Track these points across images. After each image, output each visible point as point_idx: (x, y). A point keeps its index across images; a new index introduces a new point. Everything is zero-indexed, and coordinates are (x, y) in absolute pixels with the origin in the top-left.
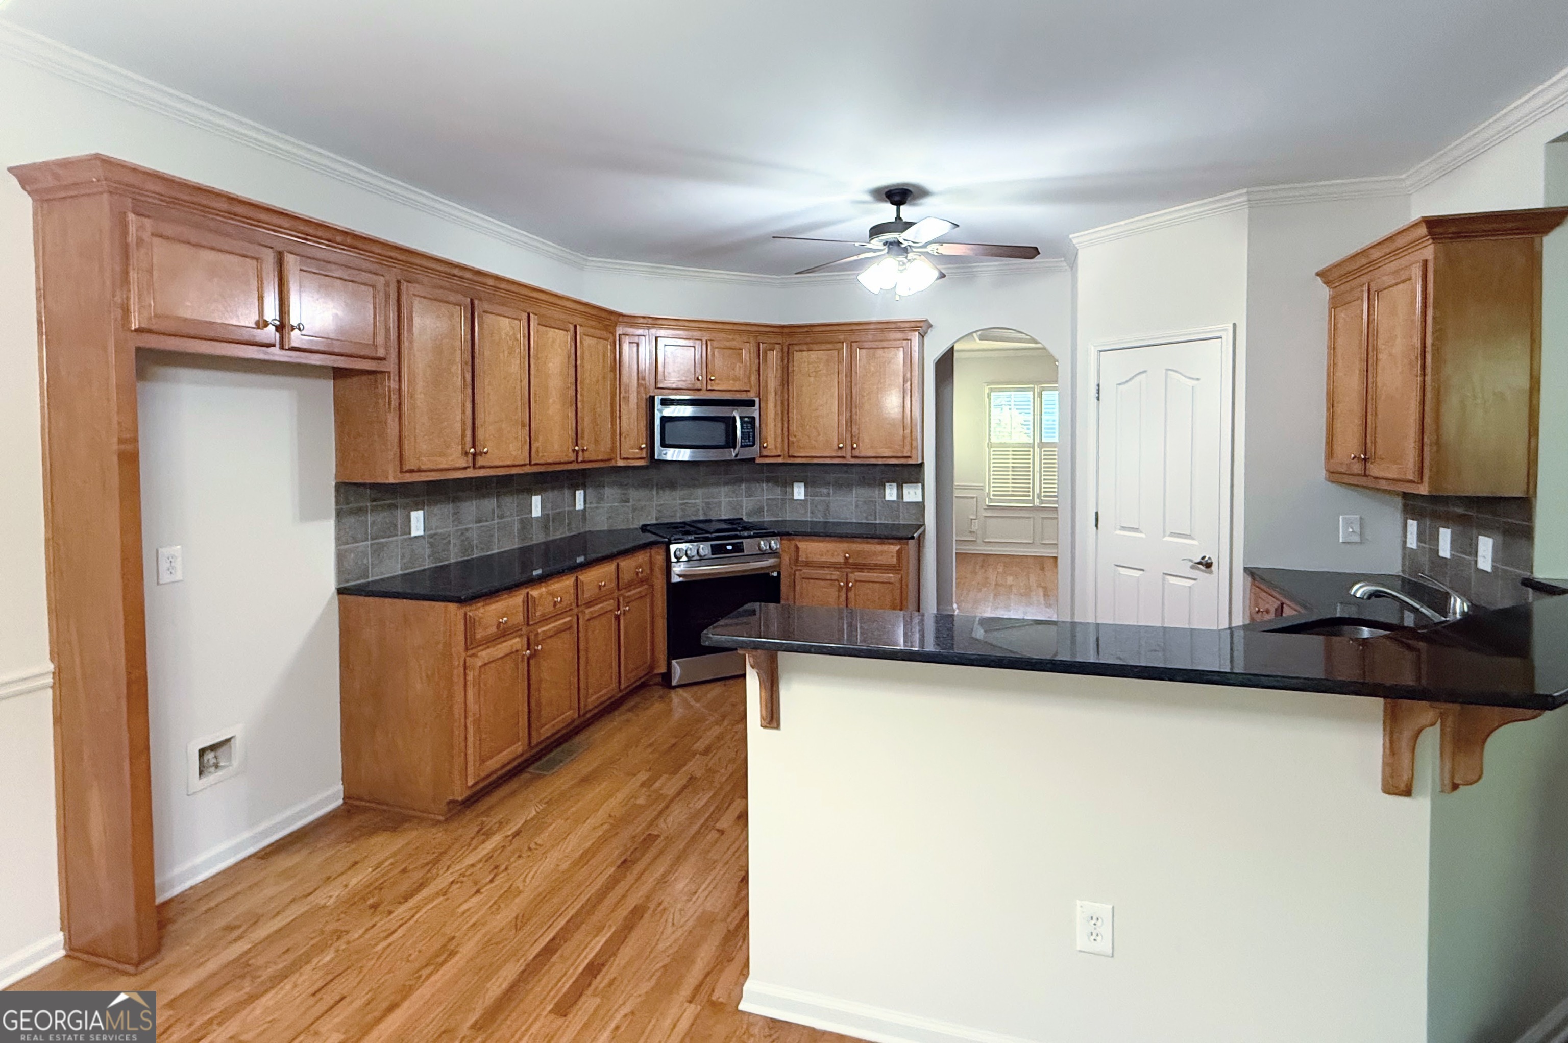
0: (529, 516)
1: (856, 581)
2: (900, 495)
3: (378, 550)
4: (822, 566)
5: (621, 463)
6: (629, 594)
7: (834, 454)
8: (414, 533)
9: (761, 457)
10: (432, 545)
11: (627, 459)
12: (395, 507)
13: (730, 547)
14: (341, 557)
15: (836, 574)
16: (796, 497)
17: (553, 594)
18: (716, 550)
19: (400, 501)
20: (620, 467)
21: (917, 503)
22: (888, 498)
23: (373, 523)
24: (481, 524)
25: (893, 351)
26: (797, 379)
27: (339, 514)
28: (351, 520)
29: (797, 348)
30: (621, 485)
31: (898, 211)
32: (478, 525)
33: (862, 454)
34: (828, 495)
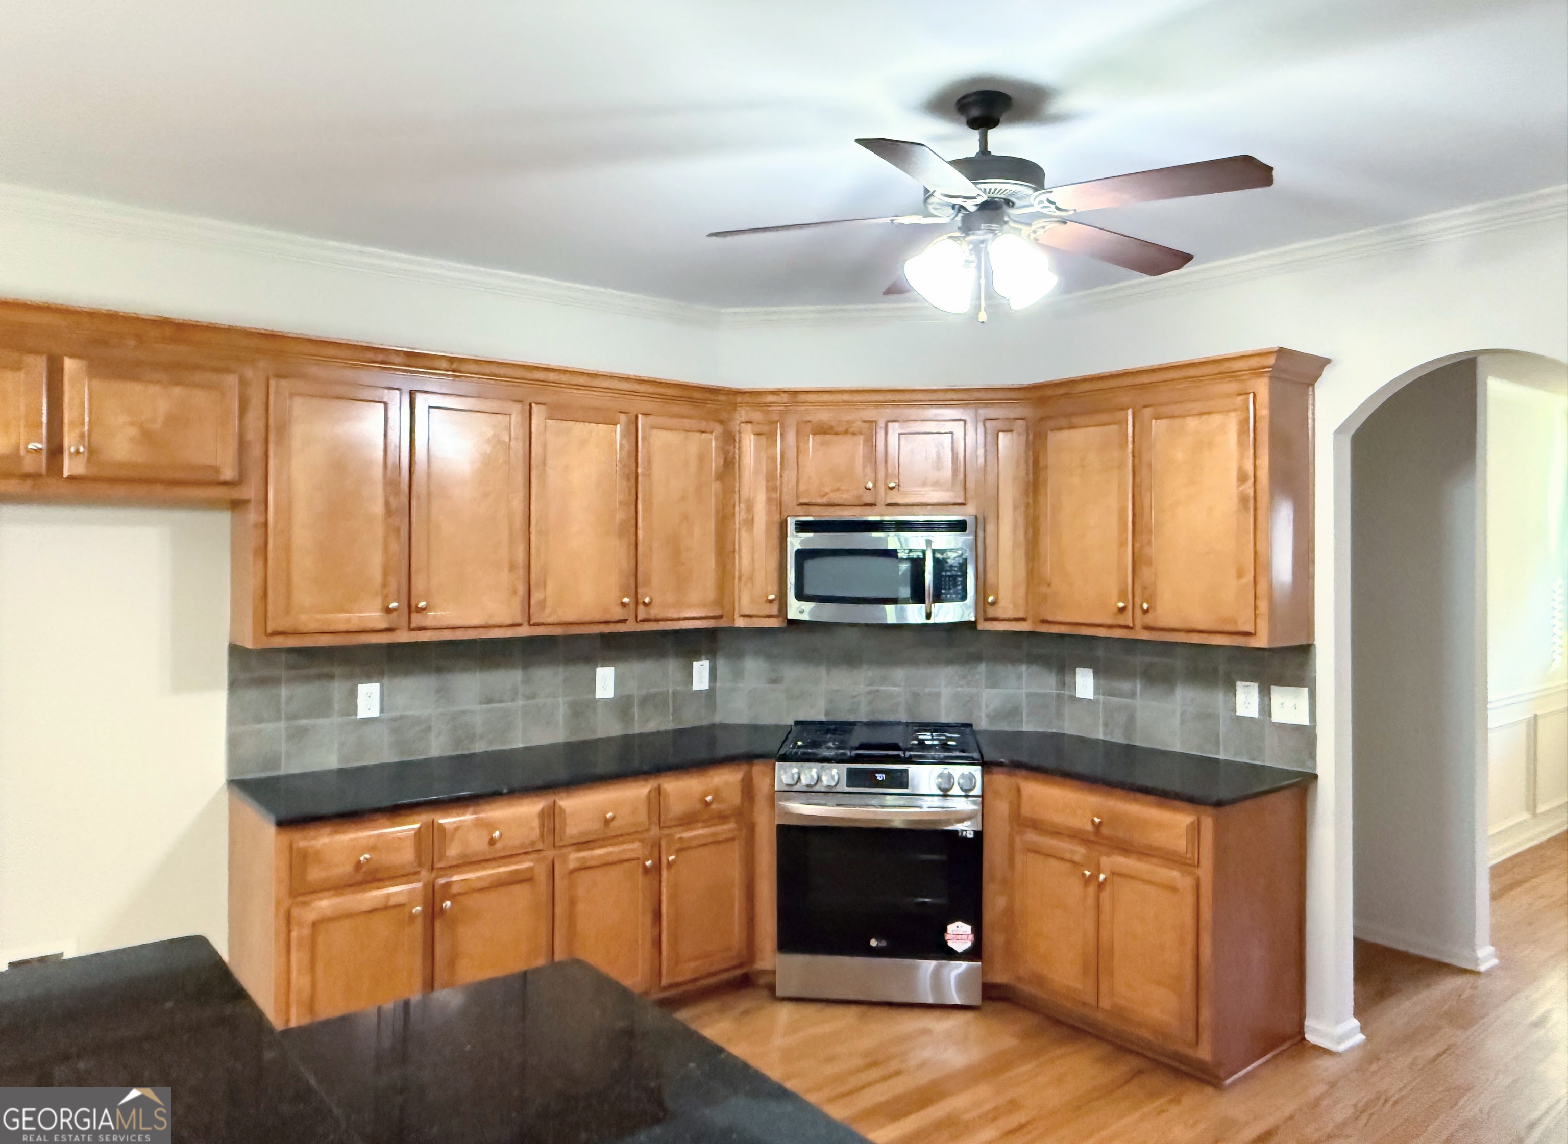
0: (591, 696)
1: (1113, 873)
2: (1266, 709)
3: (298, 735)
4: (1057, 832)
5: (740, 623)
6: (687, 835)
7: (1109, 621)
8: (362, 713)
9: (987, 619)
10: (395, 731)
11: (750, 616)
12: (330, 677)
13: (880, 777)
14: (233, 742)
15: (1079, 851)
16: (1080, 693)
17: (490, 826)
18: (854, 778)
19: (337, 670)
20: (740, 629)
21: (1299, 728)
22: (1241, 711)
23: (290, 699)
24: (492, 705)
25: (1216, 419)
26: (1053, 480)
27: (233, 685)
28: (252, 695)
29: (1051, 424)
30: (769, 657)
31: (984, 142)
32: (484, 706)
33: (1161, 624)
34: (1133, 695)
